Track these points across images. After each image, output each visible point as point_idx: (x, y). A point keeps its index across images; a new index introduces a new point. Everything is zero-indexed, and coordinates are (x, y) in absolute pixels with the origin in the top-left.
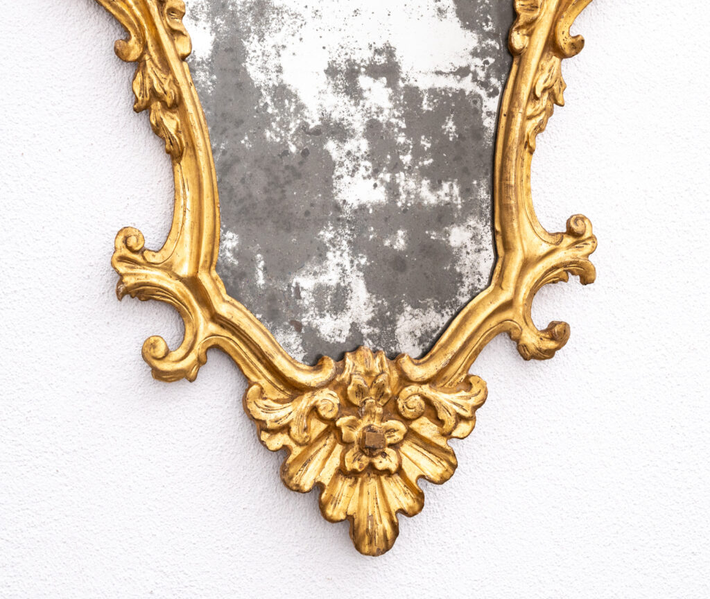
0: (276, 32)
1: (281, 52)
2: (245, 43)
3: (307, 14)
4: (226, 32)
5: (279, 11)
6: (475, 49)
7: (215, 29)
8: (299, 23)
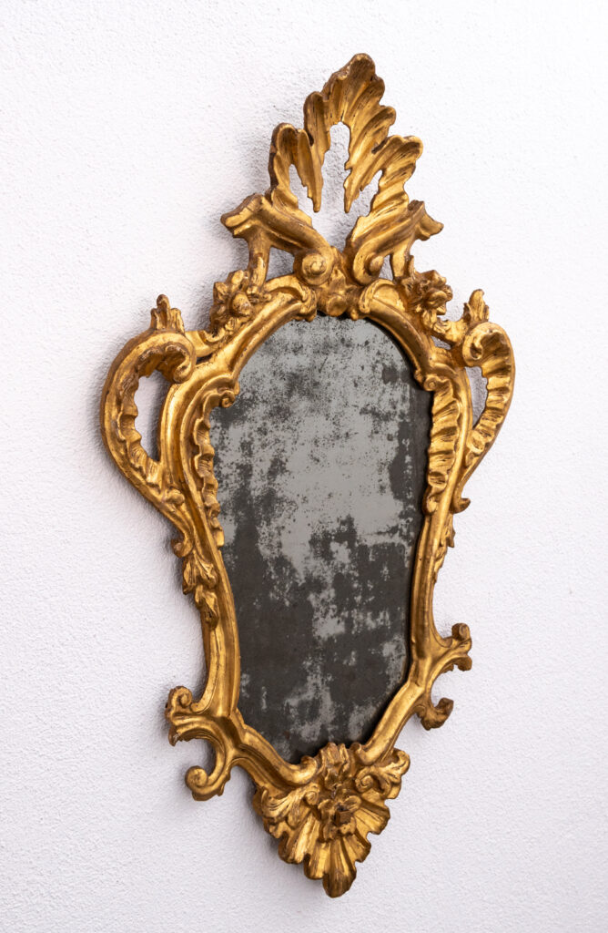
0: (278, 517)
1: (282, 532)
2: (258, 528)
3: (299, 501)
4: (245, 521)
5: (281, 500)
6: (402, 512)
7: (237, 520)
8: (293, 508)
